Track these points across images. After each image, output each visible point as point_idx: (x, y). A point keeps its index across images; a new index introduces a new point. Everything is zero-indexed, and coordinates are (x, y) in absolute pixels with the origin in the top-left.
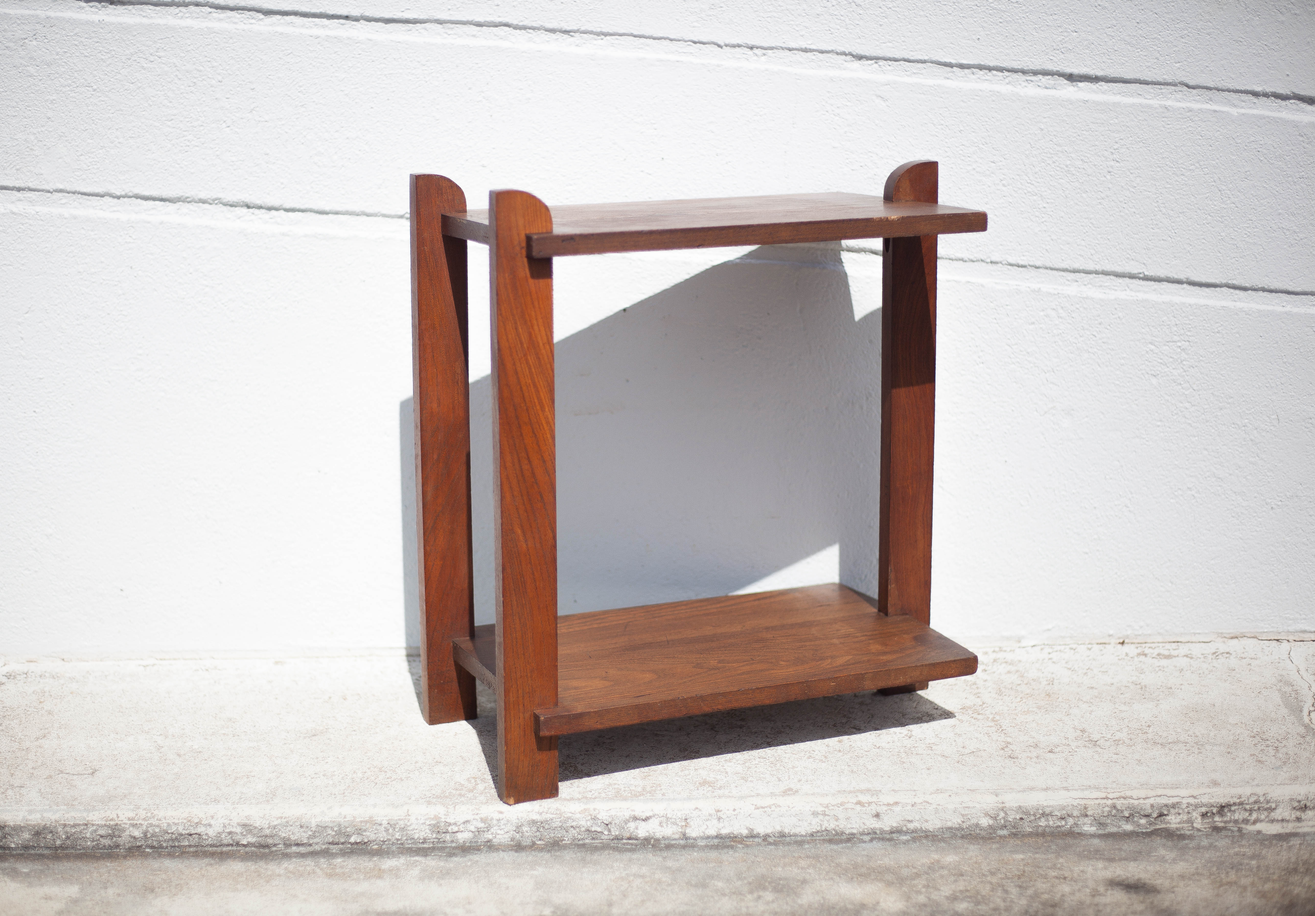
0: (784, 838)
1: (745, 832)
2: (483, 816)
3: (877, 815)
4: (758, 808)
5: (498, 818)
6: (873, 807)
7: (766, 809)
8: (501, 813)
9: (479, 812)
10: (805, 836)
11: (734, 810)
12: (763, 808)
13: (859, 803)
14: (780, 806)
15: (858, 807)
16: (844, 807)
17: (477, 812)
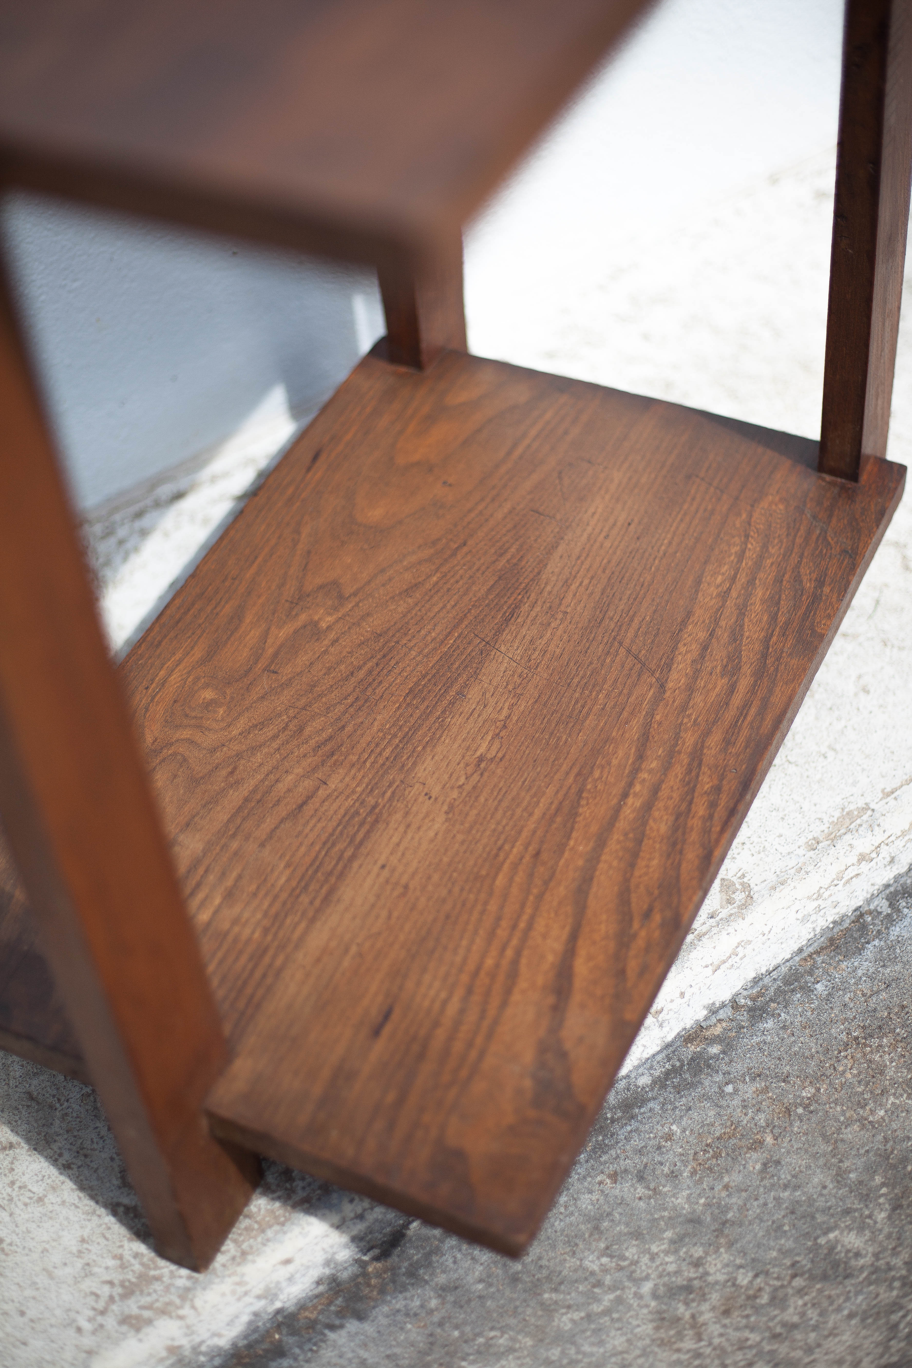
0: (761, 983)
1: (701, 1014)
2: (258, 1291)
3: (892, 861)
4: (718, 968)
5: (288, 1275)
6: (885, 851)
7: (730, 962)
8: (288, 1262)
9: (247, 1288)
10: (791, 958)
11: (682, 995)
12: (724, 962)
13: (863, 858)
14: (749, 942)
15: (864, 866)
16: (844, 881)
17: (243, 1289)
